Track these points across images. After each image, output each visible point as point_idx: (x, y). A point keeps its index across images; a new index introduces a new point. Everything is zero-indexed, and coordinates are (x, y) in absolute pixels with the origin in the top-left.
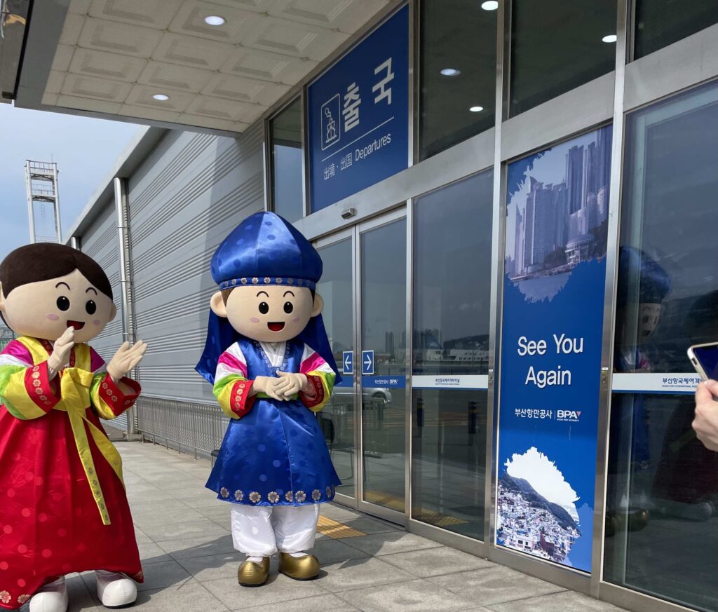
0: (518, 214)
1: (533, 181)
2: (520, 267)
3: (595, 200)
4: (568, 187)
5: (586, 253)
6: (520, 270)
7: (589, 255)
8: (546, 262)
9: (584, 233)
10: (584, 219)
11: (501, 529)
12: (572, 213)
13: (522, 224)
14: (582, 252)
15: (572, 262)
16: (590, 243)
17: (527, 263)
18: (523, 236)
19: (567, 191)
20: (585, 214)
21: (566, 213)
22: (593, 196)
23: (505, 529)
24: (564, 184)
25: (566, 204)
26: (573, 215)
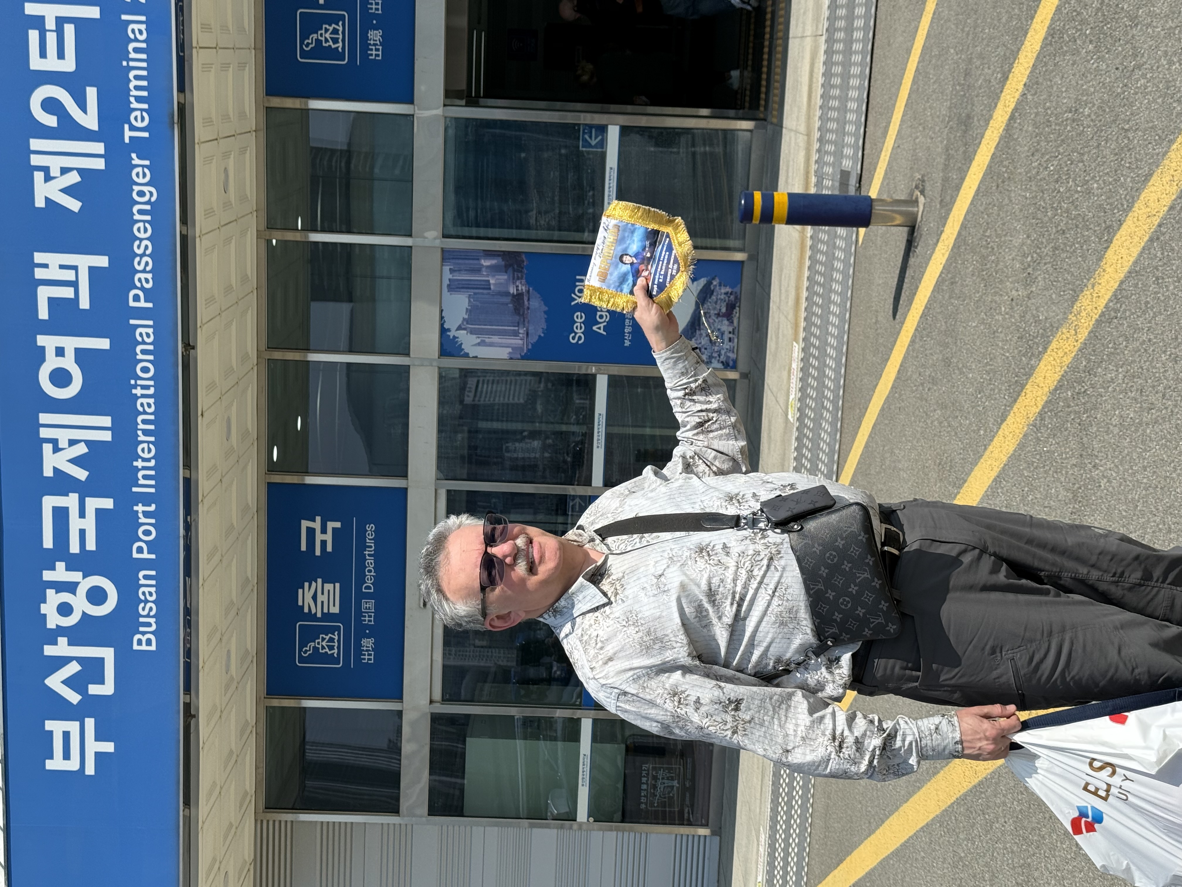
0: (479, 344)
1: (459, 328)
2: (517, 342)
3: (487, 267)
4: (471, 292)
5: (520, 275)
6: (520, 342)
7: (521, 272)
8: (519, 314)
9: (506, 277)
10: (497, 277)
11: (722, 362)
12: (490, 289)
13: (487, 340)
14: (518, 279)
15: (524, 288)
16: (514, 271)
17: (516, 334)
18: (495, 339)
19: (475, 294)
20: (493, 276)
21: (489, 294)
22: (484, 269)
23: (722, 358)
24: (469, 297)
25: (483, 294)
26: (492, 287)
